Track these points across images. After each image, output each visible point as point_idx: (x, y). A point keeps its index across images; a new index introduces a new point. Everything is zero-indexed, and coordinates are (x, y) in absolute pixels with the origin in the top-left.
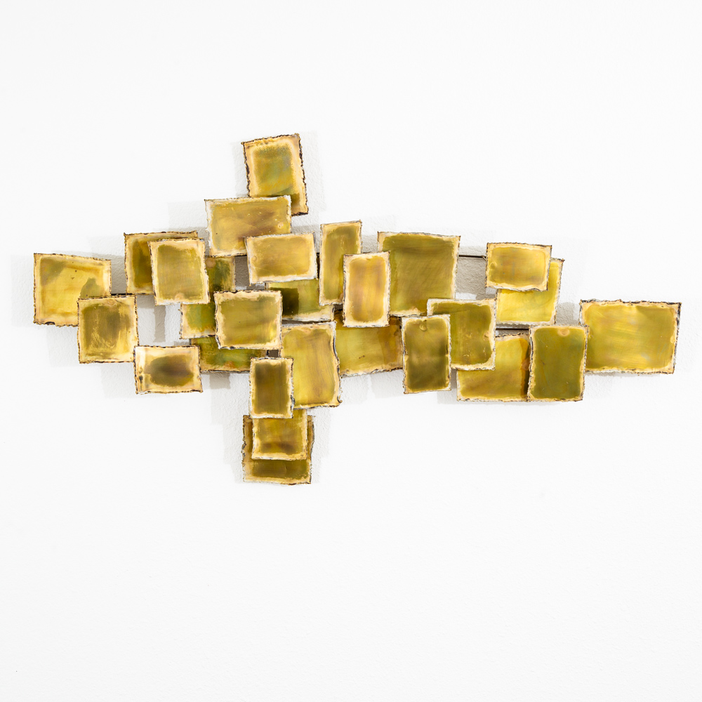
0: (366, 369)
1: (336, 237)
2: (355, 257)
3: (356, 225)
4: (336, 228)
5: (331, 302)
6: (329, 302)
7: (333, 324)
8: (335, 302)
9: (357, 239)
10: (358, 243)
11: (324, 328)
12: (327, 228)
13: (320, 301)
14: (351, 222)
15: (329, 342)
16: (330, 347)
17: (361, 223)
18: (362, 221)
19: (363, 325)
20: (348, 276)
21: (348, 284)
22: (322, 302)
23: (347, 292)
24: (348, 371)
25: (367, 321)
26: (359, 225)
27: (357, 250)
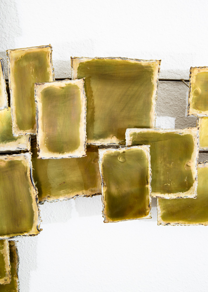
0: (67, 196)
1: (25, 64)
2: (47, 85)
3: (45, 50)
4: (23, 54)
5: (25, 133)
6: (22, 132)
7: (29, 155)
8: (29, 132)
9: (48, 66)
10: (49, 70)
11: (19, 159)
12: (14, 55)
13: (13, 131)
14: (40, 47)
15: (26, 173)
16: (27, 178)
17: (51, 48)
18: (52, 45)
19: (59, 156)
20: (39, 105)
21: (40, 114)
22: (16, 133)
23: (40, 122)
24: (49, 197)
25: (63, 153)
26: (49, 50)
27: (48, 78)
